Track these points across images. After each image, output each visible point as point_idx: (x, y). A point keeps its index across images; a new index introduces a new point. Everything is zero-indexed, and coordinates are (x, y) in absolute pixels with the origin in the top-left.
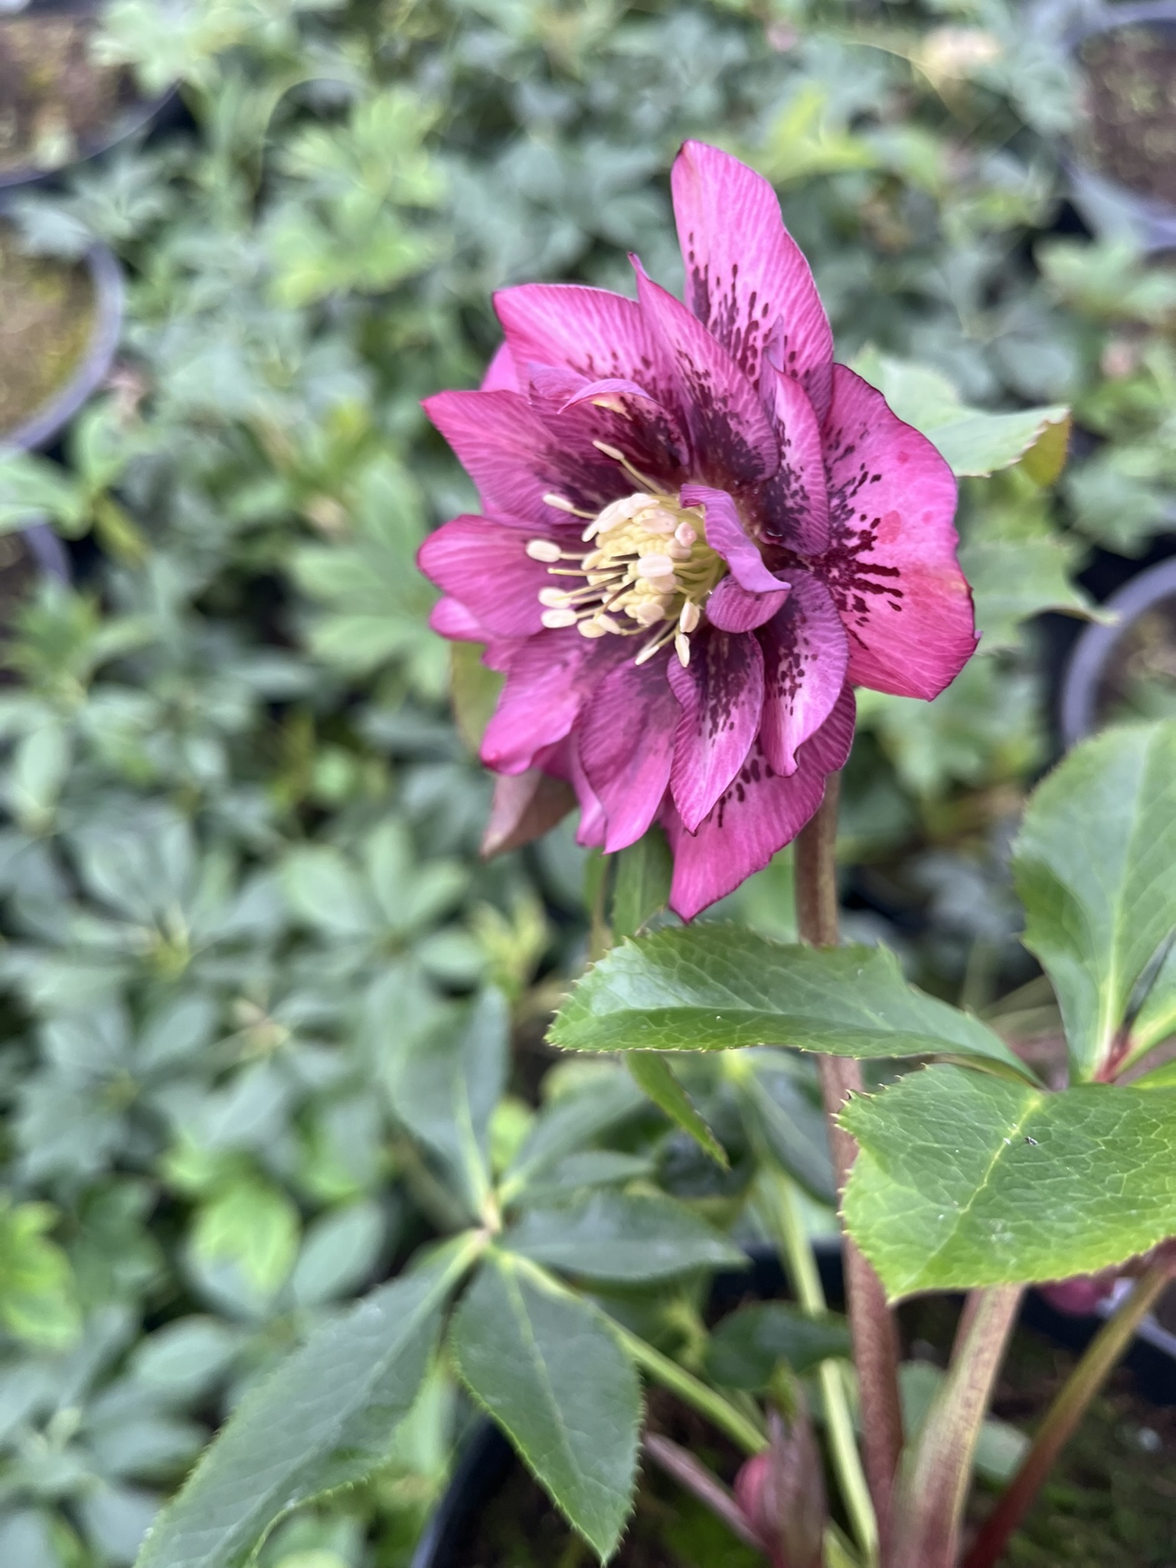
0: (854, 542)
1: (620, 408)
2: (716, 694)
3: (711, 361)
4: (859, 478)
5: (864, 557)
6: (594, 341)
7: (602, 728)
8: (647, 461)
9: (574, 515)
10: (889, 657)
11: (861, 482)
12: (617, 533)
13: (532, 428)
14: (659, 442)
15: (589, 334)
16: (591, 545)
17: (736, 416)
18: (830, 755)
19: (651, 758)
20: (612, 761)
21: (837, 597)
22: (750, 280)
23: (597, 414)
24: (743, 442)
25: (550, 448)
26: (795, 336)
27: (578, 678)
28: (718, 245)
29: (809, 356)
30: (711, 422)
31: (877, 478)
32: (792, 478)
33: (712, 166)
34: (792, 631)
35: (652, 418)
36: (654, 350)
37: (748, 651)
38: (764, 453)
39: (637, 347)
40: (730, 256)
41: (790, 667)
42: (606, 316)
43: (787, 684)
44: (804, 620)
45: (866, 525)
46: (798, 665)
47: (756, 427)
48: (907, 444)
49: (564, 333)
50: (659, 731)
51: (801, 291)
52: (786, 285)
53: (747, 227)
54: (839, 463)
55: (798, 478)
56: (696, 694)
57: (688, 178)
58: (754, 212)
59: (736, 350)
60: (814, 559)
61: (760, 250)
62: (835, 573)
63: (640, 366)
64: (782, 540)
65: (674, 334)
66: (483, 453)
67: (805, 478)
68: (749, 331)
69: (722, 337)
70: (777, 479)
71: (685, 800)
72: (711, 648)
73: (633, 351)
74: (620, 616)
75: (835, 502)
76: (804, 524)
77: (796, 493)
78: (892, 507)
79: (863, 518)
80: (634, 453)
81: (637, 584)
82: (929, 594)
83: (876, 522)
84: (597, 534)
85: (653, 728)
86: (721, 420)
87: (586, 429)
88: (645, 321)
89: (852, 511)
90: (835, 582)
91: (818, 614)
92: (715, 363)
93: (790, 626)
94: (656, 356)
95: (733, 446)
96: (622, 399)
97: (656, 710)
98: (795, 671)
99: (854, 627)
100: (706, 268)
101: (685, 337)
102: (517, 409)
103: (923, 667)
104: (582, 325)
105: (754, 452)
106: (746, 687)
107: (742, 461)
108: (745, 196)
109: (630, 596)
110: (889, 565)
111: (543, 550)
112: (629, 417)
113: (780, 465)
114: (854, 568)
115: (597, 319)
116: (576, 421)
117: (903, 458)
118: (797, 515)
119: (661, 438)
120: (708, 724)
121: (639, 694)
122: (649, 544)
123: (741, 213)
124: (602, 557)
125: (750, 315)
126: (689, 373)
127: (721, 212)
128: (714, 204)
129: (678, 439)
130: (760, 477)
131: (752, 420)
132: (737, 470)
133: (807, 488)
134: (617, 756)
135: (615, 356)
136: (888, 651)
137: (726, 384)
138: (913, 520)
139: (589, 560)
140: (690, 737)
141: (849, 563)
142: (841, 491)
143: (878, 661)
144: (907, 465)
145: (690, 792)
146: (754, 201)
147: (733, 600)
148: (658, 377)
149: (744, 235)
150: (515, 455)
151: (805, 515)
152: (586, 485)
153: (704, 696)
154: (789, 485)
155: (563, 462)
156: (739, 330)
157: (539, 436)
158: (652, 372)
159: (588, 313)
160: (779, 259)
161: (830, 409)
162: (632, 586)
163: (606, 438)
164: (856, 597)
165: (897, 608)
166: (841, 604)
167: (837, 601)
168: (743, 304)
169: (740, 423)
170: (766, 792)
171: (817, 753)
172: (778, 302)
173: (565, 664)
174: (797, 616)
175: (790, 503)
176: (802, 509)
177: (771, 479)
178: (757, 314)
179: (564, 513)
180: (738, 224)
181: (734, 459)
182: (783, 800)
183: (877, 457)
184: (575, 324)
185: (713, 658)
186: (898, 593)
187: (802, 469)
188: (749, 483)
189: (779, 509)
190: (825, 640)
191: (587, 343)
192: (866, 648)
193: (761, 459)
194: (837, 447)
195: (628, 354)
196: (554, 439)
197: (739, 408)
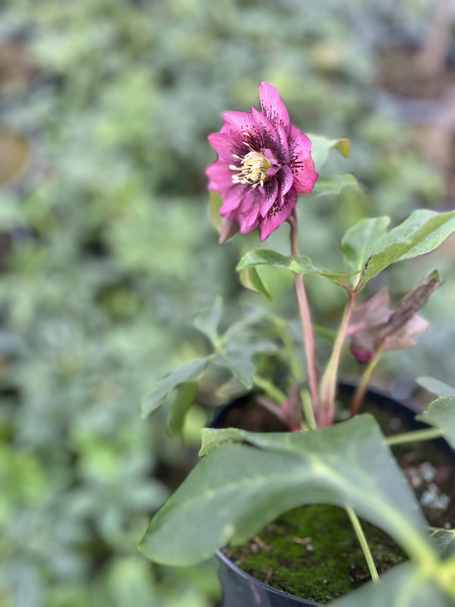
0: (295, 158)
1: (248, 135)
2: (269, 194)
3: (266, 124)
4: (296, 146)
5: (296, 161)
6: (243, 123)
7: (246, 204)
8: (254, 147)
9: (239, 159)
10: (303, 182)
12: (248, 162)
13: (230, 141)
14: (256, 142)
15: (242, 121)
16: (243, 165)
17: (271, 135)
18: (292, 205)
19: (256, 209)
20: (248, 211)
21: (292, 170)
22: (274, 108)
23: (244, 137)
24: (273, 141)
25: (234, 145)
26: (283, 119)
27: (240, 197)
28: (268, 102)
29: (286, 123)
30: (267, 137)
31: (298, 145)
32: (283, 146)
33: (266, 86)
34: (284, 179)
35: (255, 137)
36: (255, 124)
37: (275, 184)
38: (277, 142)
39: (252, 124)
40: (270, 104)
41: (283, 186)
42: (245, 117)
43: (283, 188)
44: (286, 176)
45: (297, 155)
46: (285, 184)
47: (275, 137)
48: (303, 137)
49: (237, 121)
50: (258, 204)
51: (284, 110)
52: (281, 109)
53: (273, 98)
54: (292, 144)
55: (284, 146)
56: (265, 193)
57: (262, 89)
58: (275, 95)
59: (272, 123)
60: (288, 164)
61: (276, 102)
62: (292, 165)
63: (252, 128)
64: (282, 161)
65: (259, 119)
66: (219, 148)
67: (285, 145)
68: (274, 119)
69: (269, 120)
70: (280, 148)
71: (263, 213)
72: (268, 186)
73: (251, 125)
74: (249, 180)
75: (292, 152)
76: (285, 156)
77: (283, 150)
78: (301, 150)
79: (296, 153)
80: (251, 145)
81: (252, 172)
82: (308, 165)
83: (298, 153)
84: (244, 162)
85: (256, 203)
86: (269, 136)
87: (241, 140)
88: (253, 118)
89: (294, 152)
90: (292, 167)
91: (288, 174)
92: (267, 124)
93: (283, 178)
94: (256, 125)
96: (249, 133)
97: (257, 200)
98: (284, 186)
99: (296, 176)
100: (266, 107)
101: (261, 119)
103: (309, 183)
104: (240, 120)
105: (275, 143)
106: (275, 191)
107: (273, 145)
109: (251, 175)
110: (300, 161)
111: (233, 167)
112: (250, 137)
113: (280, 145)
114: (295, 163)
115: (243, 118)
116: (239, 138)
117: (303, 140)
118: (284, 155)
119: (257, 141)
120: (268, 200)
121: (253, 197)
122: (255, 163)
123: (272, 95)
124: (246, 166)
125: (274, 116)
126: (262, 127)
127: (268, 95)
128: (267, 93)
129: (260, 141)
130: (277, 148)
131: (274, 136)
132: (272, 147)
133: (285, 148)
134: (249, 210)
135: (247, 126)
136: (303, 181)
137: (269, 129)
138: (304, 151)
139: (243, 168)
140: (263, 201)
141: (294, 162)
142: (293, 149)
143: (301, 184)
144: (304, 141)
145: (264, 211)
146: (275, 92)
147: (271, 170)
148: (256, 130)
149: (273, 100)
150: (226, 148)
151: (286, 154)
152: (242, 154)
153: (267, 194)
154: (282, 148)
155: (236, 149)
156: (272, 119)
157: (231, 143)
158: (255, 129)
160: (279, 104)
161: (290, 133)
162: (251, 172)
163: (246, 142)
164: (296, 170)
165: (302, 170)
166: (293, 172)
167: (292, 171)
168: (273, 114)
169: (272, 137)
170: (280, 214)
171: (290, 205)
172: (280, 112)
173: (237, 194)
174: (285, 175)
175: (283, 152)
176: (285, 153)
177: (279, 148)
178: (276, 115)
179: (237, 159)
180: (272, 97)
181: (272, 145)
182: (283, 215)
183: (298, 141)
184: (239, 119)
185: (269, 187)
186: (302, 166)
189: (281, 154)
190: (289, 178)
191: (241, 123)
192: (298, 181)
193: (277, 144)
194: (292, 141)
195: (250, 125)
196: (235, 143)
197: (272, 134)
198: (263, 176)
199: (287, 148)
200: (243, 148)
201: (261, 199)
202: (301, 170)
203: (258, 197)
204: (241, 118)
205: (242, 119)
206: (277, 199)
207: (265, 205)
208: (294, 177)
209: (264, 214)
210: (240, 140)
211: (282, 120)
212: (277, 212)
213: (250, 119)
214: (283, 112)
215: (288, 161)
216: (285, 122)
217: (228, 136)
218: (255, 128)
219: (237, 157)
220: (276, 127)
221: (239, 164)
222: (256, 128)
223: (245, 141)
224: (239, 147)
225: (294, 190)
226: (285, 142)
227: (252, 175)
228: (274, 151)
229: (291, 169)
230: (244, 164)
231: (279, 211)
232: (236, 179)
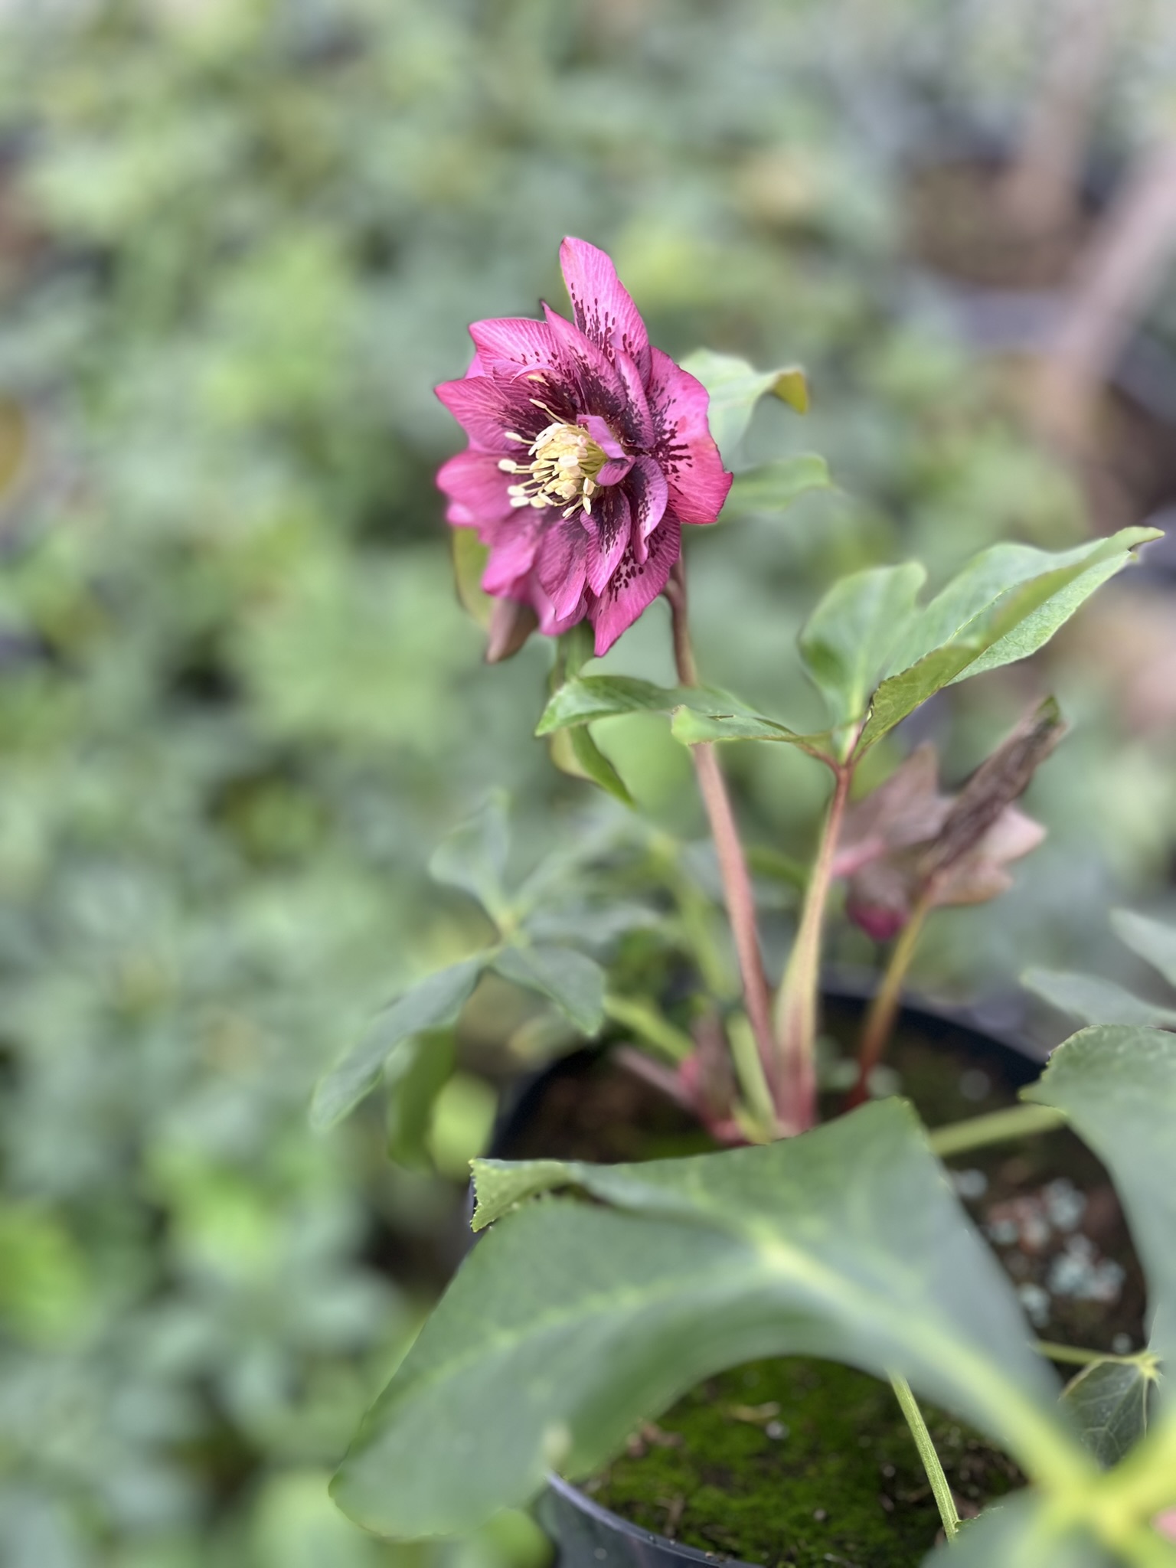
0: (667, 436)
1: (542, 380)
2: (608, 531)
3: (586, 349)
4: (667, 402)
5: (673, 443)
6: (526, 346)
7: (549, 560)
8: (559, 409)
9: (523, 444)
10: (694, 497)
11: (669, 404)
12: (547, 449)
13: (496, 397)
14: (565, 397)
15: (523, 343)
16: (533, 458)
17: (602, 377)
18: (671, 557)
19: (577, 573)
20: (556, 578)
21: (664, 467)
22: (605, 306)
23: (530, 385)
24: (608, 392)
25: (506, 407)
26: (630, 334)
27: (533, 540)
28: (587, 288)
29: (638, 344)
30: (591, 382)
31: (674, 401)
32: (634, 406)
33: (580, 248)
34: (643, 490)
35: (559, 383)
36: (558, 349)
37: (622, 505)
38: (619, 396)
39: (549, 348)
40: (594, 294)
41: (644, 509)
42: (531, 332)
43: (643, 516)
44: (649, 482)
45: (672, 426)
46: (647, 506)
47: (613, 382)
48: (686, 381)
49: (509, 343)
50: (580, 558)
51: (629, 311)
52: (623, 307)
53: (601, 278)
54: (659, 398)
55: (637, 405)
56: (596, 529)
57: (568, 255)
58: (604, 270)
59: (601, 344)
60: (650, 450)
61: (608, 290)
62: (661, 454)
63: (551, 358)
64: (635, 443)
65: (567, 338)
66: (469, 415)
67: (639, 404)
68: (606, 334)
69: (594, 338)
70: (627, 409)
71: (595, 584)
73: (547, 350)
74: (553, 495)
75: (658, 418)
76: (643, 431)
77: (636, 415)
78: (682, 414)
79: (671, 422)
80: (553, 405)
81: (560, 475)
82: (702, 454)
83: (676, 423)
84: (537, 450)
85: (576, 558)
86: (595, 381)
87: (525, 394)
88: (552, 333)
89: (665, 420)
90: (662, 459)
91: (654, 477)
92: (588, 350)
93: (642, 488)
94: (559, 352)
95: (604, 395)
96: (543, 375)
97: (576, 548)
98: (646, 509)
99: (674, 483)
100: (582, 301)
101: (572, 338)
102: (485, 386)
103: (710, 498)
104: (519, 338)
105: (614, 396)
106: (623, 523)
107: (610, 402)
108: (598, 262)
109: (556, 483)
110: (683, 443)
111: (508, 465)
112: (547, 385)
113: (627, 402)
114: (669, 449)
115: (527, 335)
116: (519, 390)
117: (685, 388)
118: (639, 427)
119: (566, 394)
120: (606, 547)
121: (567, 540)
122: (565, 451)
123: (597, 272)
124: (541, 463)
125: (606, 325)
126: (576, 357)
127: (587, 271)
128: (583, 267)
129: (574, 394)
130: (620, 410)
131: (610, 378)
132: (608, 408)
133: (641, 410)
134: (559, 575)
135: (537, 354)
136: (692, 493)
137: (595, 361)
138: (691, 418)
139: (534, 466)
140: (595, 551)
141: (666, 447)
142: (661, 412)
143: (689, 501)
144: (688, 391)
145: (598, 579)
147: (609, 471)
148: (561, 363)
149: (600, 284)
150: (487, 415)
151: (643, 426)
152: (528, 428)
153: (602, 532)
154: (633, 411)
155: (514, 416)
156: (601, 333)
157: (499, 401)
158: (558, 361)
159: (521, 331)
160: (617, 293)
161: (651, 370)
162: (557, 476)
163: (536, 397)
164: (672, 465)
165: (690, 466)
167: (664, 470)
168: (602, 319)
169: (605, 381)
170: (640, 581)
171: (664, 557)
172: (620, 316)
173: (525, 534)
174: (645, 481)
175: (635, 421)
176: (641, 423)
177: (625, 410)
178: (610, 324)
179: (516, 442)
180: (596, 277)
181: (606, 402)
182: (648, 584)
183: (674, 390)
184: (515, 338)
185: (606, 513)
186: (689, 458)
187: (637, 400)
188: (615, 415)
189: (631, 426)
190: (658, 489)
191: (523, 348)
192: (682, 494)
193: (618, 399)
194: (656, 391)
195: (544, 352)
196: (508, 401)
197: (603, 374)
198: (589, 487)
199: (645, 411)
200: (532, 413)
201: (589, 548)
202: (688, 466)
203: (580, 541)
204: (520, 335)
205: (524, 336)
206: (629, 544)
207: (599, 561)
208: (669, 483)
209: (599, 587)
210: (521, 393)
211: (628, 336)
212: (632, 578)
213: (544, 335)
214: (628, 315)
215: (651, 444)
216: (637, 342)
217: (488, 383)
218: (558, 358)
219: (518, 437)
220: (613, 354)
221: (523, 456)
222: (561, 358)
223: (534, 395)
224: (521, 411)
225: (674, 516)
226: (640, 395)
227: (560, 483)
228: (613, 418)
229: (660, 466)
230: (537, 457)
231: (637, 573)
232: (518, 496)
